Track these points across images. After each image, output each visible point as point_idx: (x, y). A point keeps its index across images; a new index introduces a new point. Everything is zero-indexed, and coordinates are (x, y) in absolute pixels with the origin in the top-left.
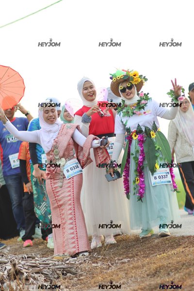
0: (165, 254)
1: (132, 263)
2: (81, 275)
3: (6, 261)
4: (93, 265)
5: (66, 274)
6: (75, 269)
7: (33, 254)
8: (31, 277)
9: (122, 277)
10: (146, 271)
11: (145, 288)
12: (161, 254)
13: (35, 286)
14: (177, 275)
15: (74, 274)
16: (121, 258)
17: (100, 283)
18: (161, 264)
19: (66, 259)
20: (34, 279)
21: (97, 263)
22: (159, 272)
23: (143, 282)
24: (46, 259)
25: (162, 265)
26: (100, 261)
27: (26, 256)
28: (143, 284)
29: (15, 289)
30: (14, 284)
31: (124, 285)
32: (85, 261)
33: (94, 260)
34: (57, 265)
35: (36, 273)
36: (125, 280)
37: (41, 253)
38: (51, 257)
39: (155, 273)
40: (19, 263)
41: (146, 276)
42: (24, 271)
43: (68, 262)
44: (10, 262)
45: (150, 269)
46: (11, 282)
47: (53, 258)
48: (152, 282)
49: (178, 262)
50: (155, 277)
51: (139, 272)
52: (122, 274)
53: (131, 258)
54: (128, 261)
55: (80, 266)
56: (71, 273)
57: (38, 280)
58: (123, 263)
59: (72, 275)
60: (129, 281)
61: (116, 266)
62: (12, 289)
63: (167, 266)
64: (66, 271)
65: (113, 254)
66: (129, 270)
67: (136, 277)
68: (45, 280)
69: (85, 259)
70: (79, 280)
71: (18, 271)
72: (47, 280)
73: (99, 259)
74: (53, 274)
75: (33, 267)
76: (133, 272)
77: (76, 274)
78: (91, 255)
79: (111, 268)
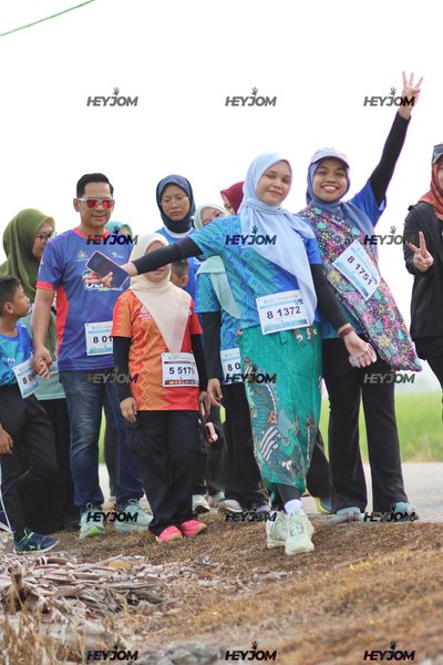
0: (367, 563)
1: (291, 582)
2: (172, 605)
4: (201, 582)
5: (137, 603)
6: (158, 591)
7: (62, 554)
8: (56, 605)
9: (268, 614)
10: (323, 601)
11: (319, 639)
12: (358, 563)
13: (64, 626)
14: (394, 612)
15: (155, 603)
16: (265, 569)
17: (215, 624)
18: (357, 586)
19: (139, 568)
20: (63, 610)
21: (209, 578)
22: (352, 603)
23: (314, 625)
24: (91, 565)
25: (361, 589)
26: (217, 574)
27: (46, 559)
28: (316, 630)
29: (17, 631)
30: (15, 621)
31: (270, 632)
32: (181, 573)
33: (203, 572)
34: (117, 582)
35: (67, 597)
36: (273, 620)
37: (79, 551)
38: (105, 562)
39: (344, 606)
40: (29, 574)
41: (321, 612)
42: (39, 592)
43: (141, 574)
44: (6, 572)
45: (332, 596)
46: (10, 617)
47: (107, 565)
48: (337, 627)
49: (398, 583)
50: (344, 615)
51: (306, 601)
52: (267, 606)
53: (288, 570)
54: (282, 576)
55: (169, 585)
56: (147, 600)
57: (71, 614)
58: (269, 580)
59: (150, 605)
60: (284, 622)
61: (255, 587)
62: (11, 631)
63: (372, 591)
64: (137, 595)
65: (247, 560)
66: (285, 598)
67: (300, 613)
68: (88, 616)
69: (182, 569)
70: (166, 616)
71: (25, 591)
72: (92, 614)
73: (215, 571)
74: (107, 601)
75: (61, 583)
76: (293, 601)
77: (160, 602)
78: (196, 561)
79: (241, 591)
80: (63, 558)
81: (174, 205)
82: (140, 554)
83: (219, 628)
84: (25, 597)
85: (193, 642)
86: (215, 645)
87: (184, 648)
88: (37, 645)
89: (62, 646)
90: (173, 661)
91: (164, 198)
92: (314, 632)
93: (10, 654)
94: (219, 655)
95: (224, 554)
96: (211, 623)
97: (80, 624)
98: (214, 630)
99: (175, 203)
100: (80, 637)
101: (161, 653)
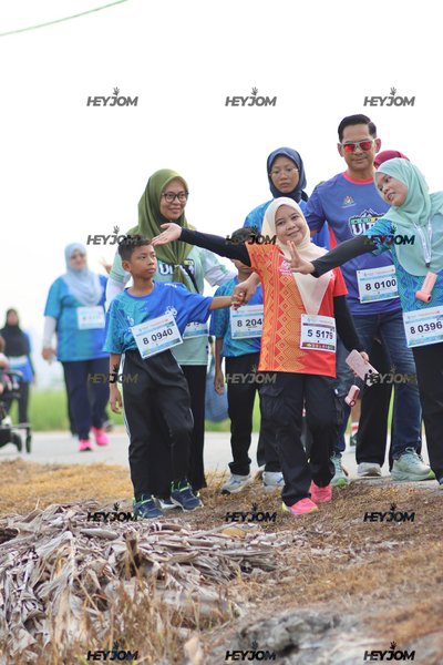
1: (403, 552)
2: (285, 573)
3: (114, 533)
4: (314, 551)
5: (250, 570)
6: (271, 559)
7: (176, 521)
8: (171, 572)
9: (380, 583)
10: (435, 571)
11: (432, 609)
13: (179, 593)
15: (268, 571)
16: (377, 539)
17: (328, 593)
19: (252, 535)
20: (177, 576)
21: (322, 547)
23: (427, 595)
24: (205, 532)
26: (330, 542)
27: (160, 525)
28: (429, 600)
29: (132, 596)
30: (130, 587)
31: (383, 602)
32: (294, 541)
33: (316, 541)
34: (231, 549)
35: (182, 564)
36: (386, 589)
37: (193, 518)
38: (218, 529)
40: (144, 540)
41: (434, 582)
42: (153, 558)
43: (255, 542)
44: (121, 537)
46: (125, 582)
47: (221, 532)
51: (418, 571)
52: (380, 575)
53: (400, 540)
54: (393, 546)
55: (282, 553)
56: (261, 567)
57: (185, 581)
58: (382, 550)
59: (263, 572)
60: (396, 592)
61: (367, 557)
62: (126, 597)
64: (251, 563)
65: (359, 529)
66: (397, 567)
67: (412, 583)
68: (202, 583)
69: (295, 537)
70: (279, 584)
71: (140, 556)
72: (206, 581)
73: (327, 539)
74: (221, 568)
75: (175, 549)
76: (405, 571)
77: (273, 569)
78: (309, 529)
79: (353, 560)
80: (177, 525)
81: (283, 176)
83: (331, 596)
84: (140, 562)
85: (306, 610)
86: (329, 613)
87: (298, 616)
88: (152, 610)
89: (176, 613)
90: (287, 629)
91: (274, 169)
92: (427, 602)
93: (125, 619)
94: (332, 623)
95: (338, 523)
96: (324, 592)
97: (194, 591)
98: (326, 598)
99: (284, 174)
100: (194, 604)
101: (275, 620)
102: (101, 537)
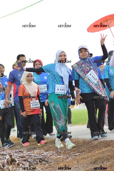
0: (101, 151)
1: (81, 156)
2: (51, 162)
3: (6, 153)
4: (58, 156)
5: (42, 162)
6: (47, 159)
8: (21, 163)
9: (75, 164)
10: (89, 161)
12: (98, 151)
14: (108, 163)
15: (46, 162)
16: (74, 153)
18: (98, 157)
19: (42, 153)
20: (23, 164)
21: (60, 155)
22: (97, 161)
23: (87, 167)
24: (30, 153)
26: (62, 154)
27: (18, 151)
28: (88, 168)
29: (11, 170)
30: (10, 167)
31: (76, 169)
32: (53, 154)
33: (59, 154)
34: (37, 157)
35: (24, 161)
36: (77, 166)
37: (26, 149)
38: (33, 151)
39: (95, 162)
40: (14, 155)
41: (89, 163)
42: (16, 159)
43: (43, 155)
44: (8, 155)
46: (9, 166)
49: (109, 156)
50: (95, 164)
51: (85, 161)
52: (75, 162)
53: (80, 153)
54: (79, 154)
55: (50, 157)
56: (44, 161)
57: (25, 165)
58: (76, 156)
60: (80, 166)
61: (72, 157)
62: (9, 170)
63: (102, 158)
64: (42, 160)
65: (70, 150)
66: (80, 160)
67: (84, 164)
70: (49, 165)
71: (13, 159)
72: (30, 165)
74: (34, 162)
75: (22, 157)
76: (82, 161)
77: (48, 162)
78: (57, 151)
79: (68, 158)
80: (22, 151)
82: (42, 149)
84: (13, 161)
95: (64, 149)
102: (3, 155)
